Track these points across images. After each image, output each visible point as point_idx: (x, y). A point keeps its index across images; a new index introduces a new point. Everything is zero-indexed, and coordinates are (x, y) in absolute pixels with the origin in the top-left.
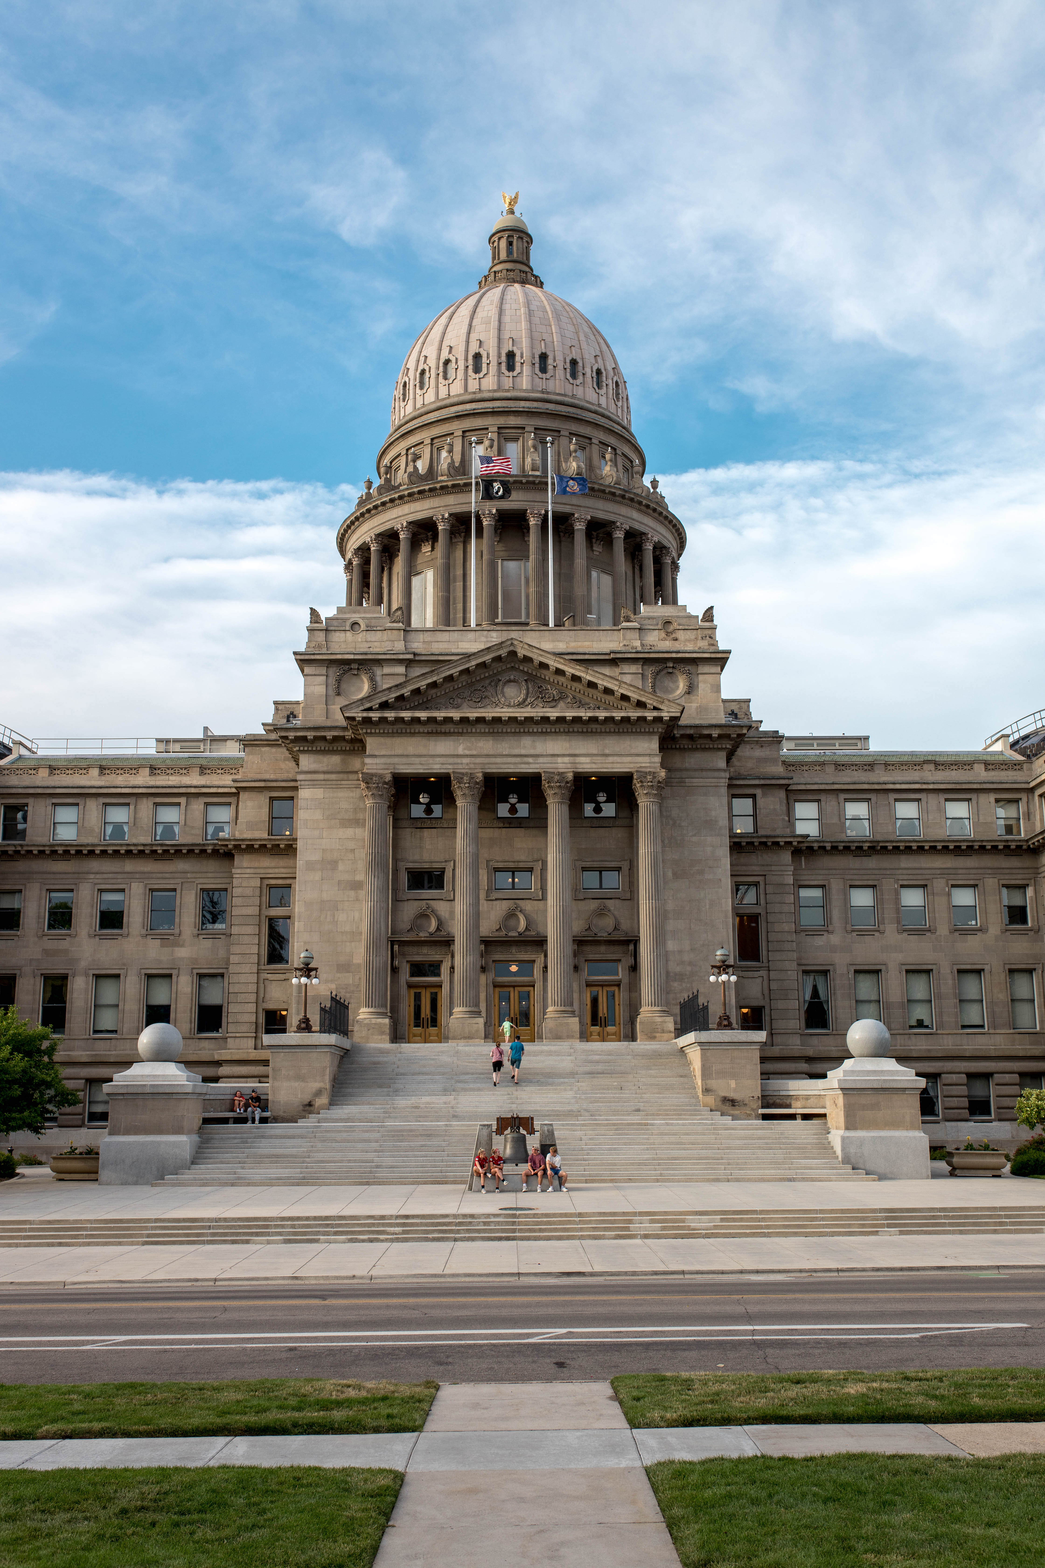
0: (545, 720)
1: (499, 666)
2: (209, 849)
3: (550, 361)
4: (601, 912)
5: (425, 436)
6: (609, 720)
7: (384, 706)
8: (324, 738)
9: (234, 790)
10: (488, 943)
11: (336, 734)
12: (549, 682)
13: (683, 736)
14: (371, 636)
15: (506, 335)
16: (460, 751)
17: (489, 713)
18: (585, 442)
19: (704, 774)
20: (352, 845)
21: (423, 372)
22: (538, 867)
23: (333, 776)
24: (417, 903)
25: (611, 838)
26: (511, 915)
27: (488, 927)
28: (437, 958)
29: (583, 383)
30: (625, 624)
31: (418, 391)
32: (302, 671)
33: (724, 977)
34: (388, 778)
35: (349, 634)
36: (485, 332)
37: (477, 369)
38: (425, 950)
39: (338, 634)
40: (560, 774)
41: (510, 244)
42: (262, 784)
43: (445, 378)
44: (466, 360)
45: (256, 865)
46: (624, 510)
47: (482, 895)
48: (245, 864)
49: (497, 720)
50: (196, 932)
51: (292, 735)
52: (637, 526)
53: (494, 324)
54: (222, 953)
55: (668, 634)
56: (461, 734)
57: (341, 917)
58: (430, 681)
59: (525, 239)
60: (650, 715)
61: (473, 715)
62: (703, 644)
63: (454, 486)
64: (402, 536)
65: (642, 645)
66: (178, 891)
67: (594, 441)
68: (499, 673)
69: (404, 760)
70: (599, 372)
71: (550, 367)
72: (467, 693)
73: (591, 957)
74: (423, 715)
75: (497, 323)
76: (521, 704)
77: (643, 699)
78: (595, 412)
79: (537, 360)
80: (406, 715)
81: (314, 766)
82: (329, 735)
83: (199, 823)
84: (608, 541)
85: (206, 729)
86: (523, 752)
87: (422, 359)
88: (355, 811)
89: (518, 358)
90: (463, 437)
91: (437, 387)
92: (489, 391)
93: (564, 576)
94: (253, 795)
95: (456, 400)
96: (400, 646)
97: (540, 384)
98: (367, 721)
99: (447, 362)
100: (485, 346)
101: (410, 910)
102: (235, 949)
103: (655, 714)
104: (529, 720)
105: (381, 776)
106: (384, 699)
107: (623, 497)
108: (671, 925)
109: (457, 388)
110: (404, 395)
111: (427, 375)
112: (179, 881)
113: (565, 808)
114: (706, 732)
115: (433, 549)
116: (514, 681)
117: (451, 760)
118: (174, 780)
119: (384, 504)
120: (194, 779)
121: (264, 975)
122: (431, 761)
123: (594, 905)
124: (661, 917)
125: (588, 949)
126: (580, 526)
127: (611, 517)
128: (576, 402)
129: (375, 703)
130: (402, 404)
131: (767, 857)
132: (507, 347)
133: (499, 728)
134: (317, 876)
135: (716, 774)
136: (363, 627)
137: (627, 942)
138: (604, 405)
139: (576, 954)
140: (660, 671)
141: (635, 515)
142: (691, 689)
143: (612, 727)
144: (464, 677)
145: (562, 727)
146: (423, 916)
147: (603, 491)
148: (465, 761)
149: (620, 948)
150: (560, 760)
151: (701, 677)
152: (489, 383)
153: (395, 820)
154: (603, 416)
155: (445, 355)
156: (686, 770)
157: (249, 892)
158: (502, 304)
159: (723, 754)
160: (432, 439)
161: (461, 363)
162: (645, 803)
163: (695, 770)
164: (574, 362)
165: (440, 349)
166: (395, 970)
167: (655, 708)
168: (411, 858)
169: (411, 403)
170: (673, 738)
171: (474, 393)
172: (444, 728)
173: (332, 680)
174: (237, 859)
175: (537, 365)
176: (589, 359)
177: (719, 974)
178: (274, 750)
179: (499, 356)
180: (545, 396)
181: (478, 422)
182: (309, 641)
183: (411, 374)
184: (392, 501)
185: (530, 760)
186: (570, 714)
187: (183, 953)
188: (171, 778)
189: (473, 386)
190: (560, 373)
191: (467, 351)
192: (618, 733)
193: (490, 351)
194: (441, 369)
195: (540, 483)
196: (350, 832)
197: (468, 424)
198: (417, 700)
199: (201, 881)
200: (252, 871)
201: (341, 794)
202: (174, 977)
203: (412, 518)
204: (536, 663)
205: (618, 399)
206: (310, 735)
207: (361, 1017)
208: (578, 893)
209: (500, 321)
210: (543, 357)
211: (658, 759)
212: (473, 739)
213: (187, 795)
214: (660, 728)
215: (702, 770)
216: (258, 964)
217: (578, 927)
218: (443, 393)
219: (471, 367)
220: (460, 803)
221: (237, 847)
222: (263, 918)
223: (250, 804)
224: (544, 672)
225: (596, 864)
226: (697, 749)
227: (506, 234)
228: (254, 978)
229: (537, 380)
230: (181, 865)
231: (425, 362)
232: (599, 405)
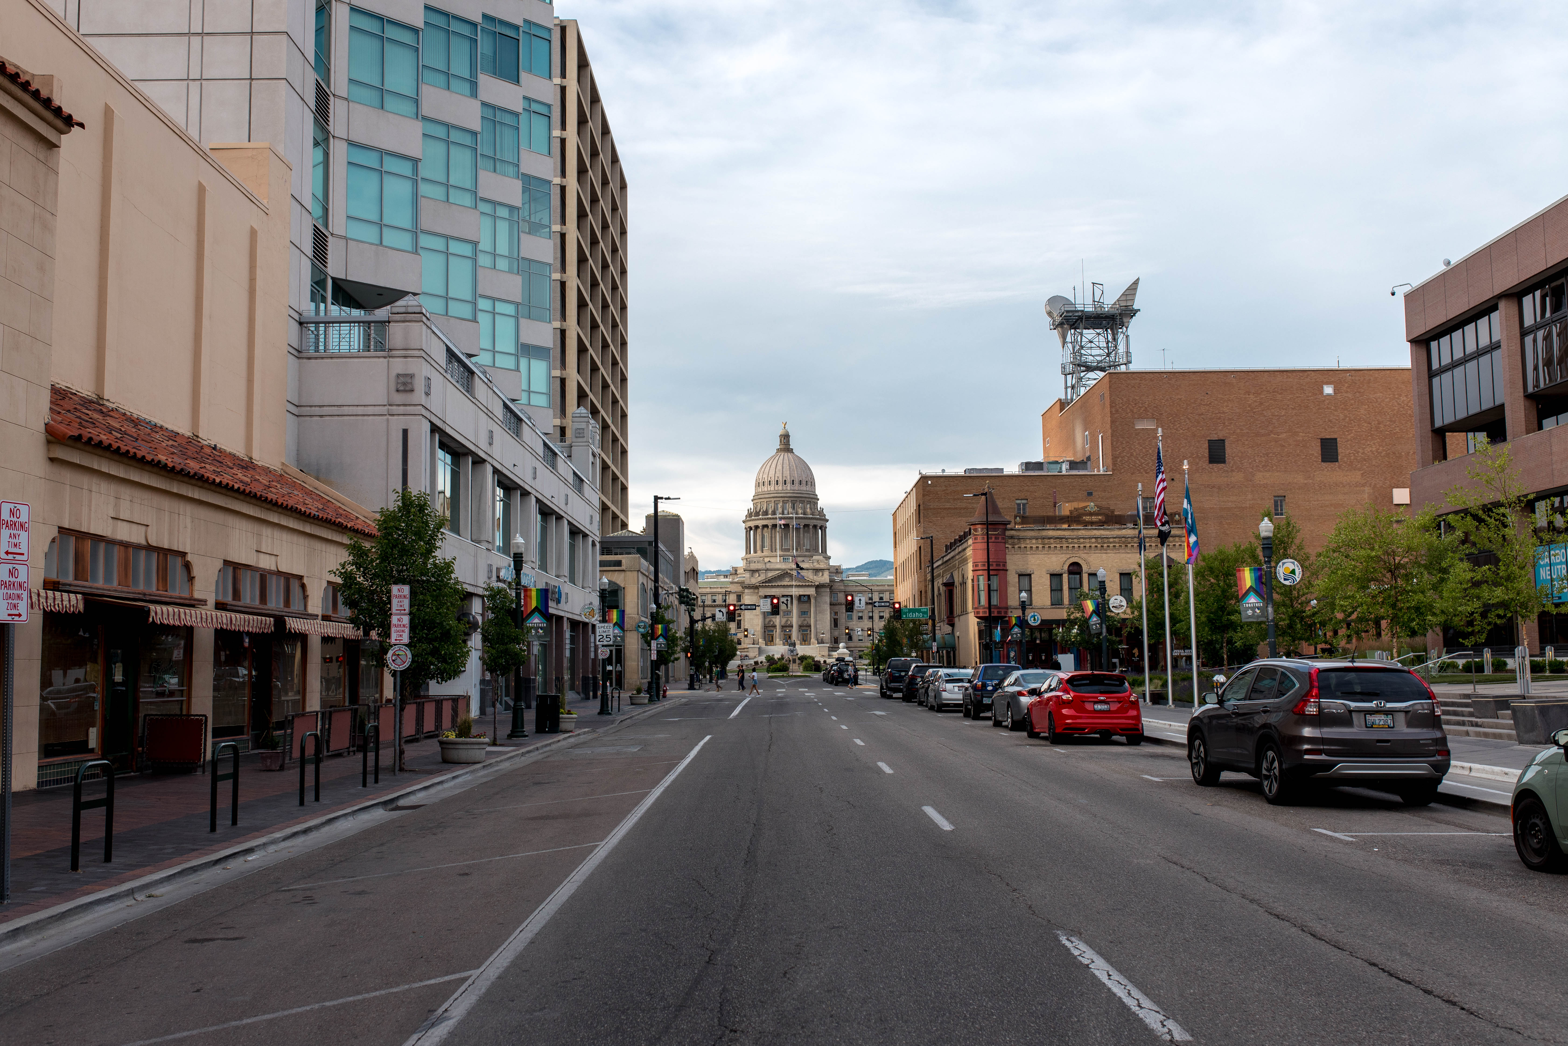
4: (804, 620)
5: (765, 500)
7: (763, 582)
8: (750, 587)
10: (783, 627)
11: (752, 586)
14: (755, 565)
15: (784, 472)
17: (783, 584)
18: (802, 502)
19: (825, 592)
23: (752, 594)
24: (769, 618)
25: (806, 606)
26: (787, 621)
27: (783, 623)
28: (773, 629)
29: (804, 484)
36: (779, 474)
37: (777, 484)
38: (771, 627)
40: (796, 595)
41: (785, 440)
46: (812, 521)
53: (781, 471)
55: (818, 563)
57: (754, 621)
59: (788, 439)
61: (780, 584)
64: (758, 526)
65: (813, 566)
67: (806, 501)
70: (807, 481)
73: (802, 629)
74: (771, 584)
78: (806, 492)
80: (767, 584)
90: (774, 502)
92: (780, 490)
93: (798, 537)
95: (772, 492)
97: (792, 488)
100: (779, 477)
101: (767, 620)
107: (812, 518)
108: (818, 622)
109: (772, 488)
111: (765, 483)
118: (715, 590)
119: (754, 517)
123: (802, 619)
124: (816, 621)
125: (801, 627)
127: (809, 523)
128: (801, 490)
129: (761, 580)
131: (840, 606)
132: (784, 479)
135: (827, 592)
136: (753, 562)
137: (809, 626)
139: (799, 628)
142: (823, 575)
146: (770, 621)
152: (780, 488)
154: (808, 492)
158: (783, 461)
159: (829, 588)
160: (767, 501)
162: (813, 601)
163: (823, 592)
164: (800, 481)
169: (760, 488)
171: (776, 491)
173: (751, 574)
176: (804, 478)
178: (737, 584)
179: (783, 481)
181: (778, 499)
184: (757, 517)
185: (791, 592)
186: (798, 584)
189: (776, 489)
190: (797, 485)
191: (775, 479)
192: (807, 587)
193: (780, 479)
194: (768, 481)
197: (775, 499)
198: (769, 581)
201: (754, 597)
205: (812, 485)
207: (760, 641)
208: (799, 617)
209: (782, 467)
210: (793, 481)
211: (815, 592)
217: (800, 623)
218: (769, 488)
219: (775, 484)
225: (803, 612)
227: (783, 436)
231: (764, 479)
232: (808, 490)
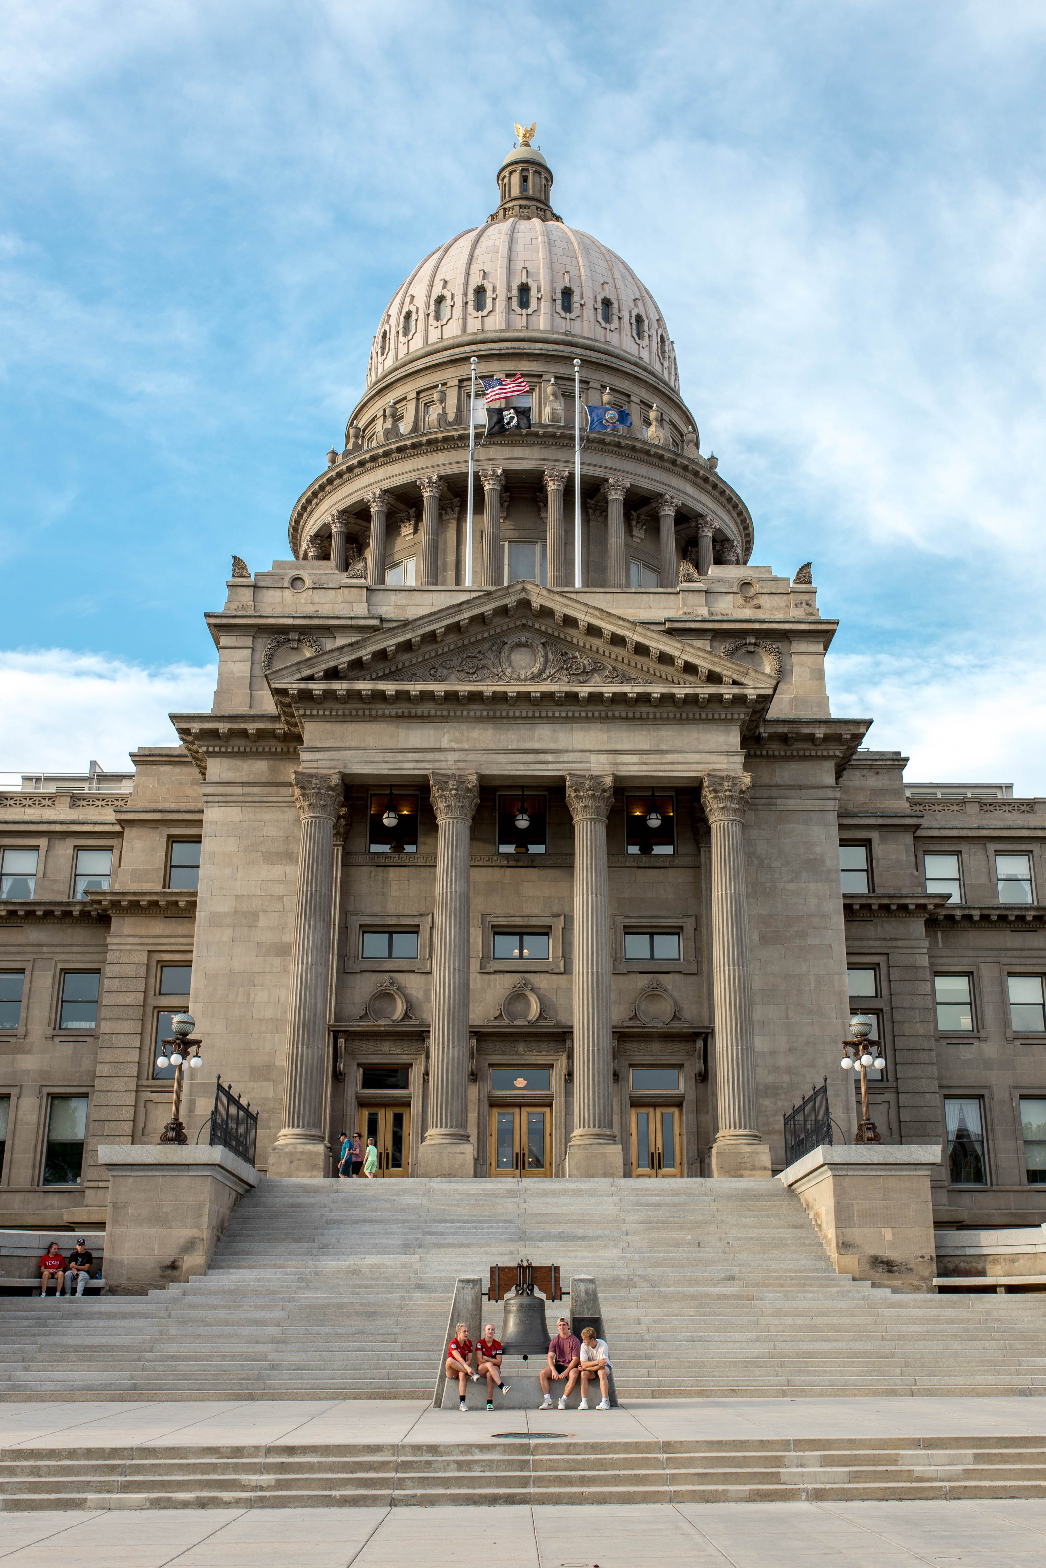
0: (572, 698)
1: (503, 623)
2: (76, 910)
3: (576, 298)
4: (653, 993)
5: (409, 389)
6: (667, 699)
7: (333, 674)
8: (244, 733)
9: (118, 828)
10: (481, 1037)
11: (261, 726)
12: (576, 647)
13: (773, 737)
14: (318, 596)
15: (518, 265)
16: (445, 743)
17: (488, 688)
19: (804, 792)
20: (279, 890)
21: (408, 315)
22: (558, 924)
23: (256, 790)
24: (375, 976)
25: (668, 884)
26: (517, 996)
27: (482, 1012)
28: (404, 1059)
29: (619, 329)
30: (685, 585)
31: (402, 338)
32: (217, 643)
33: (866, 1059)
34: (335, 780)
35: (287, 593)
36: (490, 262)
37: (479, 306)
38: (386, 1047)
39: (271, 592)
40: (592, 778)
41: (525, 179)
42: (157, 816)
43: (437, 318)
44: (466, 294)
45: (143, 932)
46: (675, 481)
47: (475, 965)
48: (127, 930)
49: (500, 698)
50: (50, 1031)
51: (195, 727)
52: (692, 504)
53: (503, 252)
54: (86, 1064)
55: (747, 599)
56: (445, 719)
57: (260, 996)
58: (401, 639)
59: (544, 175)
60: (727, 692)
61: (464, 689)
62: (798, 613)
63: (445, 439)
64: (374, 509)
65: (711, 614)
66: (28, 972)
67: (633, 398)
68: (504, 633)
69: (360, 755)
70: (639, 319)
71: (576, 306)
72: (456, 661)
73: (638, 1059)
74: (389, 687)
75: (506, 251)
76: (536, 678)
77: (718, 670)
78: (635, 364)
79: (559, 295)
80: (364, 686)
81: (228, 776)
82: (252, 727)
83: (65, 874)
84: (653, 524)
85: (94, 764)
86: (538, 746)
87: (408, 299)
88: (287, 840)
89: (533, 293)
90: (460, 387)
91: (427, 331)
92: (495, 331)
94: (145, 832)
95: (450, 342)
96: (361, 609)
97: (562, 325)
98: (305, 696)
99: (440, 299)
100: (491, 278)
101: (364, 987)
102: (106, 1055)
103: (736, 690)
104: (548, 698)
105: (324, 778)
106: (332, 664)
107: (674, 463)
108: (759, 1013)
109: (452, 331)
110: (383, 348)
111: (414, 317)
112: (30, 957)
113: (601, 829)
114: (806, 730)
115: (416, 530)
116: (526, 645)
117: (430, 756)
118: (32, 813)
119: (350, 469)
120: (62, 813)
121: (147, 1095)
122: (400, 757)
123: (642, 981)
125: (632, 1047)
126: (615, 496)
127: (659, 489)
128: (610, 348)
129: (319, 669)
130: (380, 359)
131: (891, 928)
132: (520, 278)
133: (503, 710)
134: (226, 935)
135: (821, 793)
136: (308, 583)
137: (692, 1037)
138: (646, 358)
139: (616, 1055)
140: (737, 649)
141: (690, 489)
142: (782, 673)
143: (669, 710)
144: (452, 638)
145: (596, 710)
146: (385, 996)
147: (648, 453)
148: (451, 757)
149: (683, 1047)
150: (593, 758)
151: (795, 658)
152: (496, 322)
153: (346, 854)
154: (645, 370)
155: (437, 291)
156: (778, 786)
157: (129, 971)
158: (513, 232)
159: (830, 766)
160: (418, 393)
161: (459, 301)
162: (721, 822)
163: (791, 787)
164: (607, 303)
165: (431, 285)
166: (338, 1077)
167: (735, 683)
168: (368, 911)
169: (391, 355)
170: (758, 739)
171: (475, 334)
172: (421, 709)
173: (260, 656)
174: (116, 923)
175: (559, 302)
176: (627, 301)
177: (857, 1056)
178: (177, 770)
179: (509, 289)
180: (570, 338)
181: (480, 368)
182: (230, 601)
183: (393, 321)
184: (361, 464)
185: (549, 757)
186: (608, 690)
187: (29, 1063)
188: (29, 811)
189: (474, 325)
190: (589, 313)
191: (466, 284)
192: (680, 720)
193: (497, 283)
194: (432, 308)
195: (562, 436)
196: (278, 871)
197: (466, 370)
198: (382, 667)
199: (62, 957)
200: (136, 940)
201: (268, 815)
202: (13, 1099)
203: (387, 485)
204: (559, 617)
205: (664, 358)
206: (223, 727)
207: (281, 1142)
208: (616, 965)
209: (510, 250)
210: (567, 293)
211: (739, 759)
212: (464, 726)
213: (50, 835)
214: (742, 713)
215: (800, 787)
216: (138, 1077)
217: (619, 1014)
218: (434, 336)
219: (471, 304)
220: (442, 819)
221: (115, 904)
222: (149, 1010)
223: (138, 844)
224: (571, 631)
225: (645, 922)
226: (792, 757)
227: (519, 167)
228: (130, 1099)
229: (558, 320)
230: (34, 935)
231: (411, 302)
232: (641, 358)
